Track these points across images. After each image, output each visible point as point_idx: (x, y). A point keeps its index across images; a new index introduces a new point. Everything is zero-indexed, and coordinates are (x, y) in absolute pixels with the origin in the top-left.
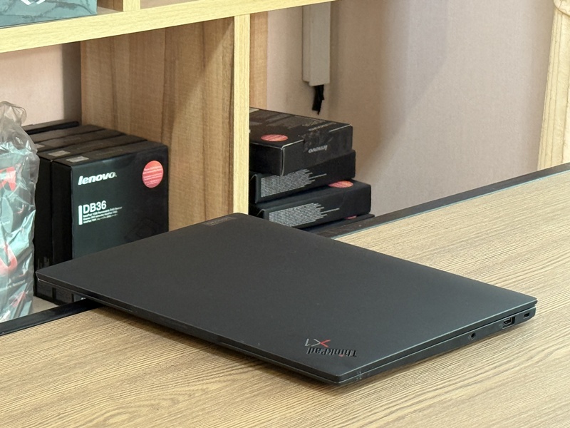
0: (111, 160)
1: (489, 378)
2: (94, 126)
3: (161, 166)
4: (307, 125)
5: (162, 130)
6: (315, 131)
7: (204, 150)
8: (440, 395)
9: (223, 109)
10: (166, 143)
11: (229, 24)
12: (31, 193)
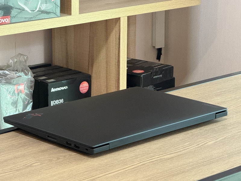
0: (65, 81)
1: (181, 151)
2: (58, 66)
3: (88, 84)
4: (153, 66)
5: (88, 68)
6: (156, 68)
7: (107, 76)
8: (160, 157)
9: (115, 59)
10: (90, 73)
11: (118, 21)
12: (31, 95)
